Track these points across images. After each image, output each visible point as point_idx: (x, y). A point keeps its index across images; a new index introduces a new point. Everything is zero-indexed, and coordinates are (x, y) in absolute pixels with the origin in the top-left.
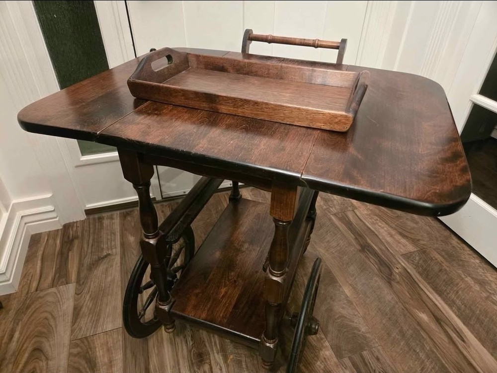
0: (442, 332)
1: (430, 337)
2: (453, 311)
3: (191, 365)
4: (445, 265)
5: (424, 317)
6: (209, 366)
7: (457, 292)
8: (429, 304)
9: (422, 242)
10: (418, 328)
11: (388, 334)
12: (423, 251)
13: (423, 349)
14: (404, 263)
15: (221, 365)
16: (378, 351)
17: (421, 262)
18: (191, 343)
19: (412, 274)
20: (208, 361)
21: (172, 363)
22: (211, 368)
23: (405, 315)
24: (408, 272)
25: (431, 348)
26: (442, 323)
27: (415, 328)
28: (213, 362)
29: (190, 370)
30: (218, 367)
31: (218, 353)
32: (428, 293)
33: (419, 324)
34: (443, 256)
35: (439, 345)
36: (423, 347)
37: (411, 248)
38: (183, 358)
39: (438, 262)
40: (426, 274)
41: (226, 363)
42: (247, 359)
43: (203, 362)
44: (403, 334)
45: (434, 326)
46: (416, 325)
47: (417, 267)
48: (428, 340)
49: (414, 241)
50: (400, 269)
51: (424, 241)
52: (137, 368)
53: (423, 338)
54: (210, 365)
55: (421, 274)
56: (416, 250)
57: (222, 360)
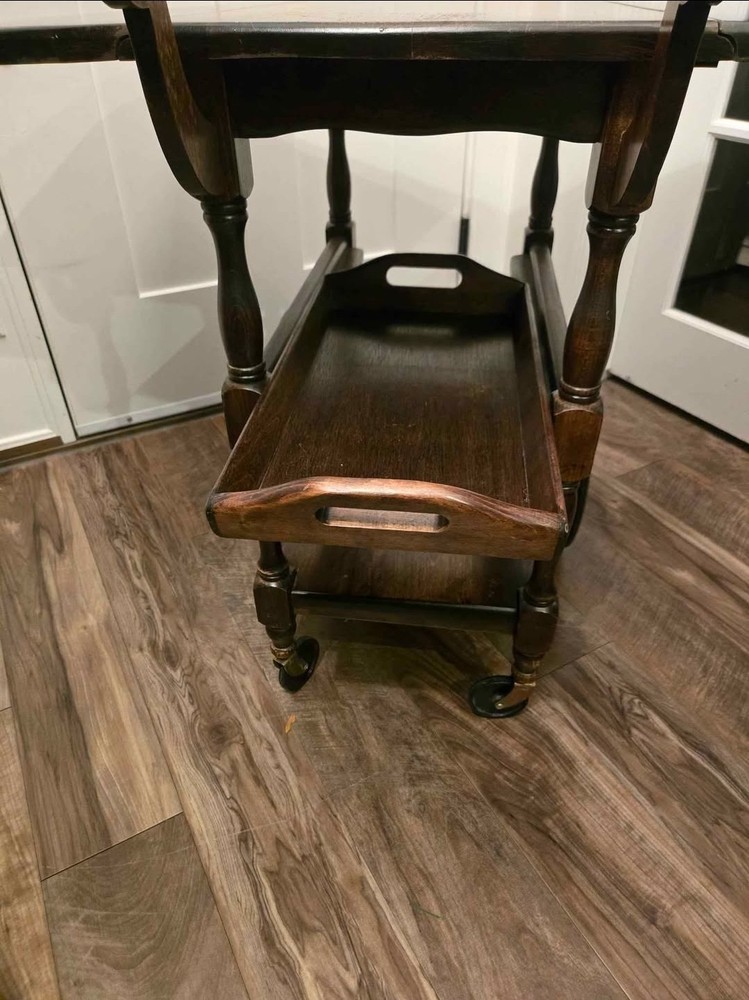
0: (727, 596)
1: (705, 610)
2: (739, 558)
3: (197, 753)
4: (705, 483)
5: (685, 576)
6: (241, 748)
7: (739, 525)
8: (691, 553)
9: (652, 451)
10: (680, 597)
11: (622, 618)
12: (657, 465)
13: (699, 633)
14: (625, 490)
15: (270, 739)
16: (609, 651)
17: (657, 483)
18: (191, 709)
19: (645, 506)
20: (238, 738)
21: (150, 760)
22: (248, 753)
23: (647, 580)
24: (637, 505)
25: (711, 629)
26: (723, 582)
27: (674, 599)
28: (249, 738)
29: (197, 766)
30: (265, 745)
31: (259, 718)
32: (684, 535)
33: (678, 590)
34: (697, 469)
35: (728, 622)
36: (696, 630)
37: (633, 464)
38: (177, 743)
39: (690, 481)
40: (673, 504)
41: (281, 733)
42: (328, 717)
43: (227, 742)
44: (651, 613)
45: (708, 589)
46: (673, 593)
47: (651, 493)
48: (704, 615)
49: (636, 451)
50: (619, 503)
51: (654, 448)
52: (61, 787)
53: (693, 613)
54: (244, 744)
55: (662, 505)
56: (642, 465)
57: (271, 730)
